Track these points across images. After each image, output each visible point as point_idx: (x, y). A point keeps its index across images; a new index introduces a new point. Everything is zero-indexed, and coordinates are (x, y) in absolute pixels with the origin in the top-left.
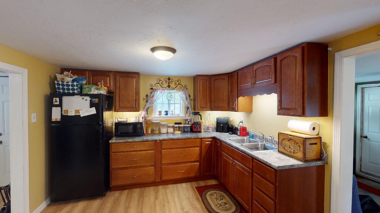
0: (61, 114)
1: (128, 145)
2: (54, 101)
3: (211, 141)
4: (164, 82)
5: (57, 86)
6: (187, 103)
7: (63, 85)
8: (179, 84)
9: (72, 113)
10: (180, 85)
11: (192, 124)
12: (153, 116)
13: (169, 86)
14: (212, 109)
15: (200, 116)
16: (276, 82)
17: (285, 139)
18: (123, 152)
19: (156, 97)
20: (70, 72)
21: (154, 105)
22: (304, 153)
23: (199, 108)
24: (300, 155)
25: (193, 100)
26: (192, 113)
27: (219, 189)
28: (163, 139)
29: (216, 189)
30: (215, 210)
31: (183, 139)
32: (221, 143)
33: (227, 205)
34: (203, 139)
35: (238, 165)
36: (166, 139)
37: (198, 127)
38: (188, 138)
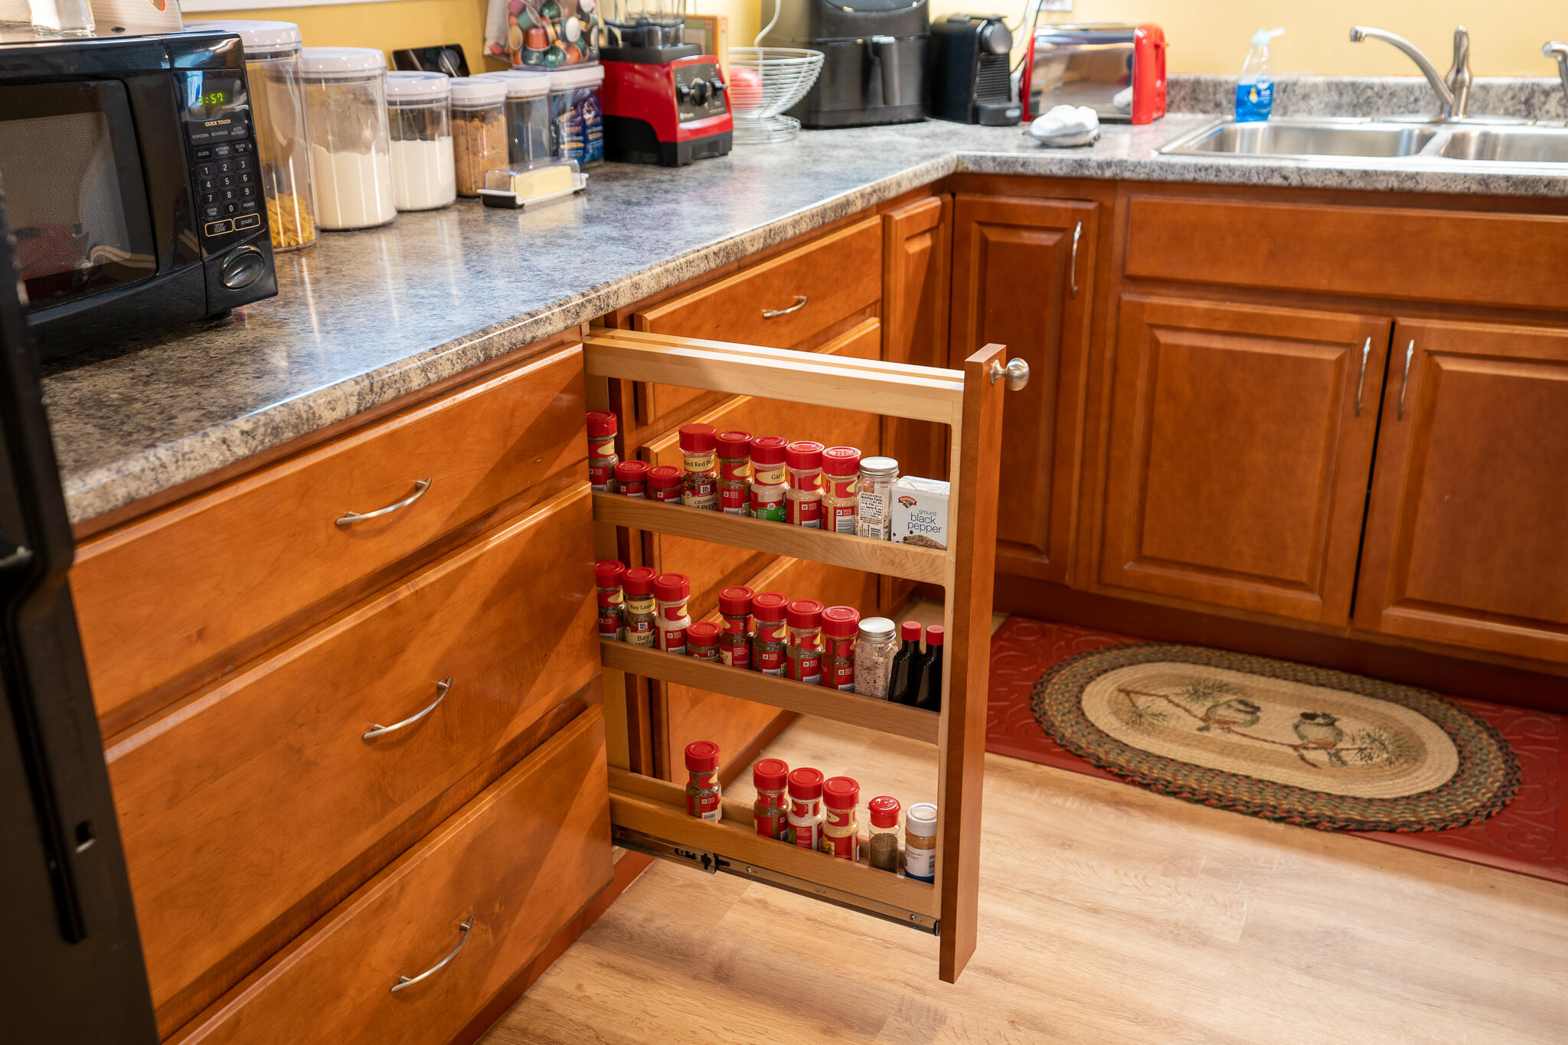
3: (937, 225)
27: (1091, 654)
28: (665, 282)
29: (1079, 665)
30: (1364, 791)
31: (795, 238)
32: (1120, 204)
33: (1345, 724)
34: (899, 215)
35: (1475, 350)
36: (687, 274)
37: (702, 88)
38: (830, 217)
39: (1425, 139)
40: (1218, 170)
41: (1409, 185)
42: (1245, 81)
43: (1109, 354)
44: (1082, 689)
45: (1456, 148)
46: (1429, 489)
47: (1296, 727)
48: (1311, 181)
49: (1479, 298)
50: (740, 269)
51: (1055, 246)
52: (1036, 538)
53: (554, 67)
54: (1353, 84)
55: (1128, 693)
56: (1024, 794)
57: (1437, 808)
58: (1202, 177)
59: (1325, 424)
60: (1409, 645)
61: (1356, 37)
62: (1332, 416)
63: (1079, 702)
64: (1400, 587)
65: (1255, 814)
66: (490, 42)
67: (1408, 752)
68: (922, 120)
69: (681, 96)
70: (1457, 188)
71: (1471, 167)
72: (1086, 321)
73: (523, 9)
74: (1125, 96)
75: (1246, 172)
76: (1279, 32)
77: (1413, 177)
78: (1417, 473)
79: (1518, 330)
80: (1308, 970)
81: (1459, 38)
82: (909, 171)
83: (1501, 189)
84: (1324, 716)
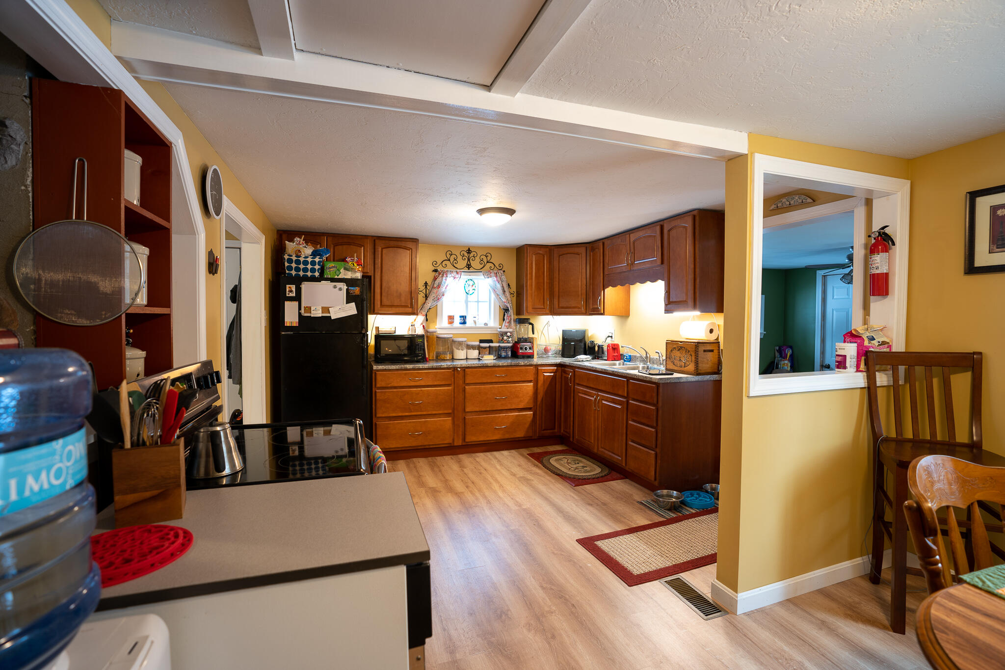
0: (300, 314)
1: (405, 374)
2: (287, 290)
3: (555, 372)
4: (460, 258)
5: (286, 264)
6: (504, 300)
7: (298, 262)
8: (488, 262)
9: (317, 313)
10: (489, 265)
11: (514, 342)
12: (438, 326)
13: (469, 266)
14: (554, 312)
15: (530, 326)
16: (662, 263)
17: (674, 348)
18: (395, 387)
19: (445, 287)
20: (303, 238)
21: (439, 304)
22: (697, 363)
23: (530, 309)
24: (691, 367)
25: (515, 294)
26: (515, 321)
31: (503, 366)
34: (541, 368)
35: (605, 399)
38: (513, 364)
69: (521, 348)
72: (573, 390)
79: (609, 396)
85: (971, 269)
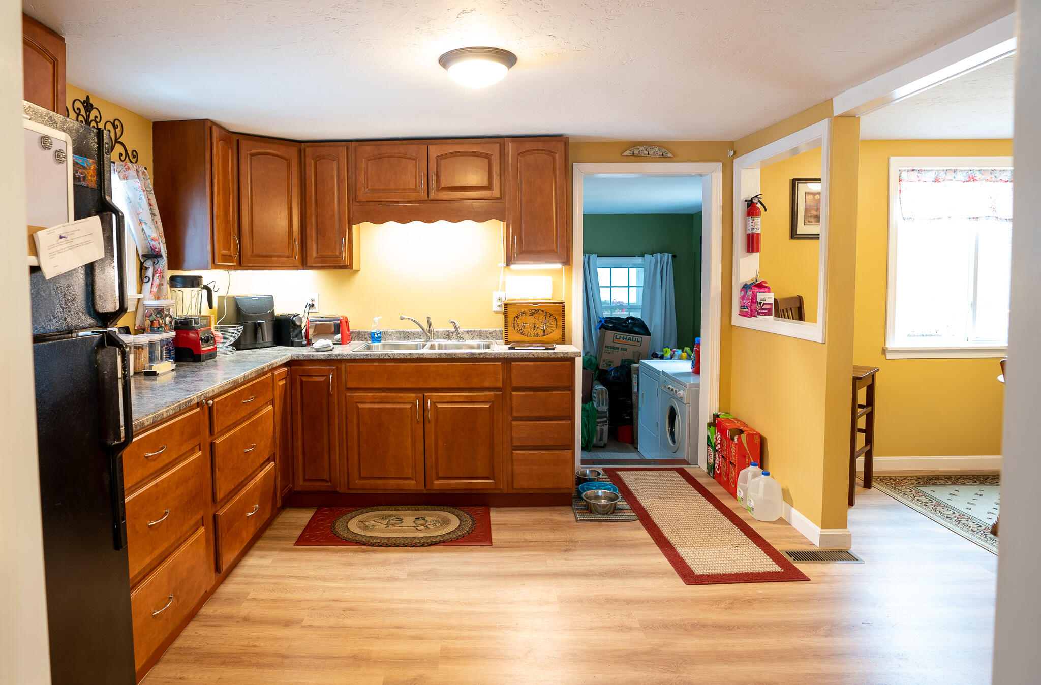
1: (139, 444)
3: (286, 377)
8: (117, 142)
14: (242, 264)
17: (522, 312)
23: (218, 256)
24: (555, 335)
27: (348, 513)
28: (220, 390)
29: (345, 517)
30: (435, 534)
31: (251, 378)
32: (343, 367)
33: (427, 519)
34: (276, 373)
35: (445, 401)
36: (225, 388)
37: (208, 337)
38: (260, 372)
39: (424, 346)
40: (370, 355)
41: (421, 356)
42: (373, 331)
43: (344, 413)
44: (347, 523)
45: (432, 347)
46: (440, 443)
47: (414, 522)
48: (396, 357)
49: (444, 386)
50: (236, 388)
51: (324, 381)
52: (326, 477)
53: (161, 332)
54: (403, 331)
55: (362, 522)
56: (335, 555)
57: (455, 534)
58: (366, 357)
59: (410, 427)
60: (442, 492)
61: (402, 319)
62: (411, 424)
63: (347, 527)
64: (437, 473)
65: (406, 546)
66: (137, 325)
67: (446, 522)
68: (274, 346)
69: (202, 339)
70: (434, 357)
71: (437, 351)
72: (336, 403)
73: (151, 314)
74: (339, 336)
75: (378, 355)
76: (380, 317)
77: (422, 354)
78: (436, 438)
79: (455, 394)
80: (426, 580)
81: (428, 318)
82: (278, 360)
83: (444, 356)
84: (421, 518)
85: (793, 234)
